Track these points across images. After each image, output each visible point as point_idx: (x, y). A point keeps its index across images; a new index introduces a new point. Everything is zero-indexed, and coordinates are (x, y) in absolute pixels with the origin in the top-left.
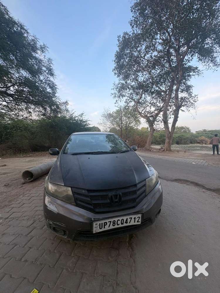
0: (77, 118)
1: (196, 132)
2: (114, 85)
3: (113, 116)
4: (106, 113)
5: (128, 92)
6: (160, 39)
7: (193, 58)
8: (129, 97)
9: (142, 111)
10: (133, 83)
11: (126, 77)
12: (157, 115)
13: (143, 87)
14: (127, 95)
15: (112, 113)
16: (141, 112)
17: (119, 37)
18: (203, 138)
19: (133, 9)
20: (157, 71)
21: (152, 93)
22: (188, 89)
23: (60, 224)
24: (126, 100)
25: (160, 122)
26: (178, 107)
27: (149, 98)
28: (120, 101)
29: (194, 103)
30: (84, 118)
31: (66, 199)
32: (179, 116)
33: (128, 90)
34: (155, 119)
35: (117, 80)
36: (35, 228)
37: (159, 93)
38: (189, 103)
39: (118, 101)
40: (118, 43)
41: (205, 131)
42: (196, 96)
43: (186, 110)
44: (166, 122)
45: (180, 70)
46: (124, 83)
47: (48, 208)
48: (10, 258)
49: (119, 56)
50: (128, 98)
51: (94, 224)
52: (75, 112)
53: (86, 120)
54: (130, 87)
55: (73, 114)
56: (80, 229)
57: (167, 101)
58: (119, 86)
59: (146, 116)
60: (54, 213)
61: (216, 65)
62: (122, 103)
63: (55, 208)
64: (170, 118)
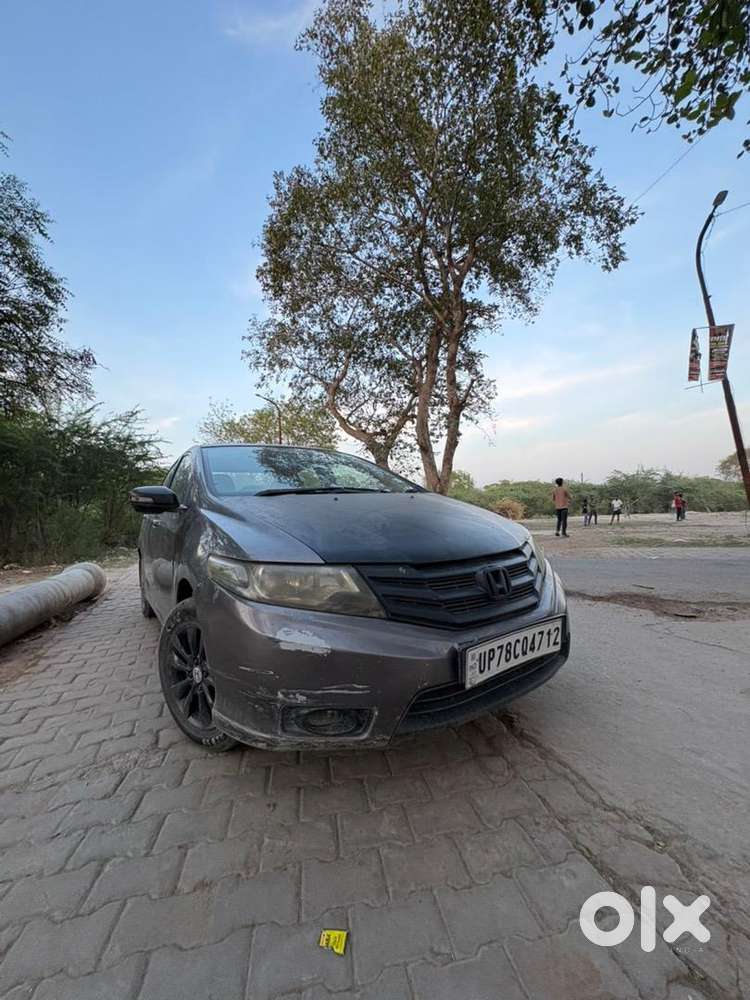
0: (105, 429)
1: (486, 487)
2: (253, 324)
3: (242, 432)
4: (215, 418)
5: (296, 355)
6: (395, 214)
7: (479, 283)
8: (304, 370)
9: (350, 415)
10: (317, 328)
11: (294, 307)
12: (397, 429)
13: (347, 344)
14: (298, 361)
15: (241, 420)
16: (346, 418)
17: (279, 175)
18: (507, 501)
19: (330, 107)
20: (388, 300)
21: (378, 364)
22: (471, 360)
24: (296, 377)
25: (408, 449)
26: (458, 407)
27: (365, 379)
28: (274, 379)
29: (487, 400)
30: (140, 431)
33: (300, 348)
34: (389, 446)
35: (270, 312)
36: (145, 792)
37: (394, 367)
38: (475, 400)
39: (267, 379)
40: (273, 192)
41: (505, 483)
42: (493, 384)
44: (426, 450)
45: (457, 305)
46: (289, 323)
47: (283, 646)
49: (278, 238)
50: (302, 374)
51: (470, 654)
53: (146, 439)
54: (305, 337)
55: (89, 411)
56: (426, 684)
57: (425, 387)
58: (271, 329)
59: (364, 431)
60: (317, 655)
61: (531, 309)
62: (281, 389)
63: (315, 638)
64: (441, 435)
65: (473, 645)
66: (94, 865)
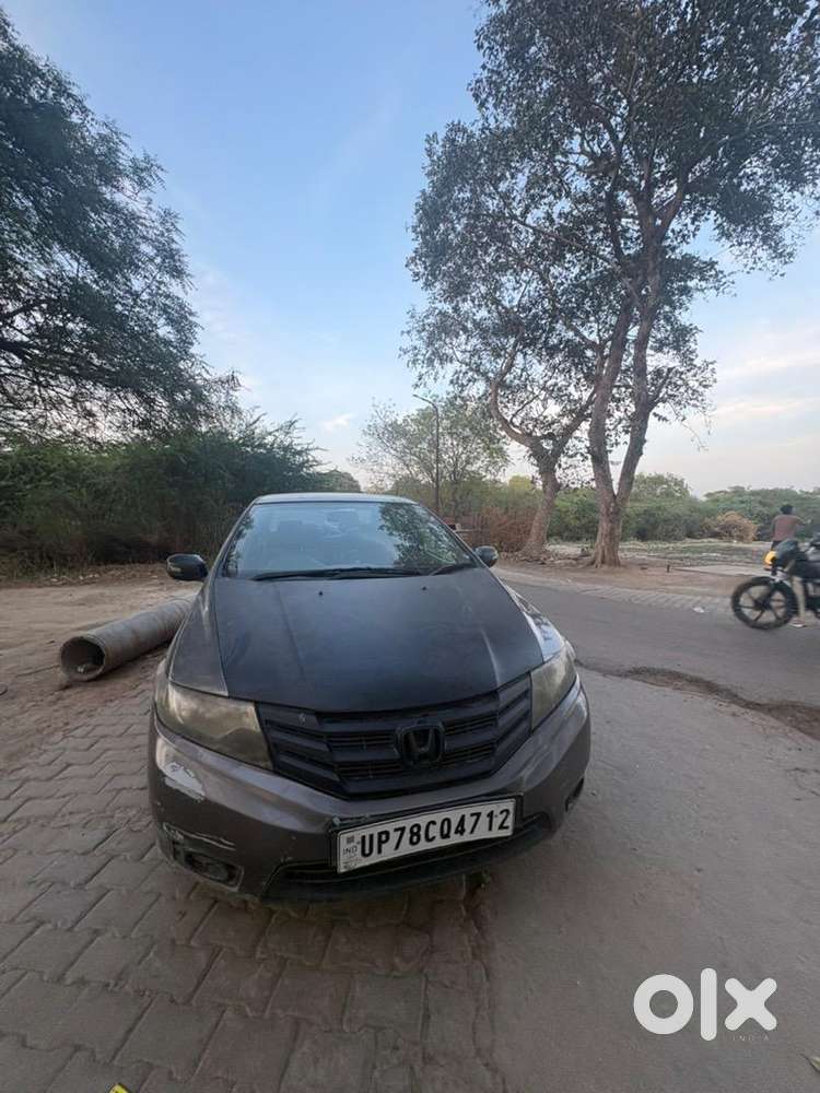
0: (269, 439)
1: (709, 495)
2: (412, 317)
3: (405, 434)
4: (379, 421)
5: (461, 346)
6: (583, 152)
7: (697, 229)
8: (467, 365)
9: (514, 416)
10: (483, 313)
11: (458, 290)
12: (569, 431)
13: (519, 329)
14: (459, 354)
15: (405, 421)
16: (509, 419)
17: (431, 139)
18: (733, 517)
19: (484, 38)
20: (568, 272)
21: (553, 351)
22: (681, 338)
23: (214, 843)
24: (456, 373)
25: (579, 457)
26: (645, 406)
27: (538, 370)
28: (432, 377)
29: (701, 389)
30: (299, 439)
31: (237, 748)
32: (646, 437)
33: (463, 337)
34: (560, 448)
35: (422, 300)
36: (113, 858)
37: (575, 352)
38: (682, 390)
39: (425, 378)
40: (427, 161)
41: (738, 491)
42: (711, 367)
43: (672, 417)
44: (599, 458)
45: (655, 268)
46: (450, 311)
47: (168, 782)
48: (20, 972)
49: (432, 212)
50: (464, 368)
51: (343, 838)
52: (264, 414)
53: (306, 447)
54: (469, 325)
55: (255, 422)
56: (289, 858)
57: (605, 380)
58: (431, 320)
59: (530, 435)
60: (192, 799)
61: (781, 255)
62: (441, 385)
63: (195, 781)
64: (617, 444)
65: (359, 823)
66: (32, 924)
